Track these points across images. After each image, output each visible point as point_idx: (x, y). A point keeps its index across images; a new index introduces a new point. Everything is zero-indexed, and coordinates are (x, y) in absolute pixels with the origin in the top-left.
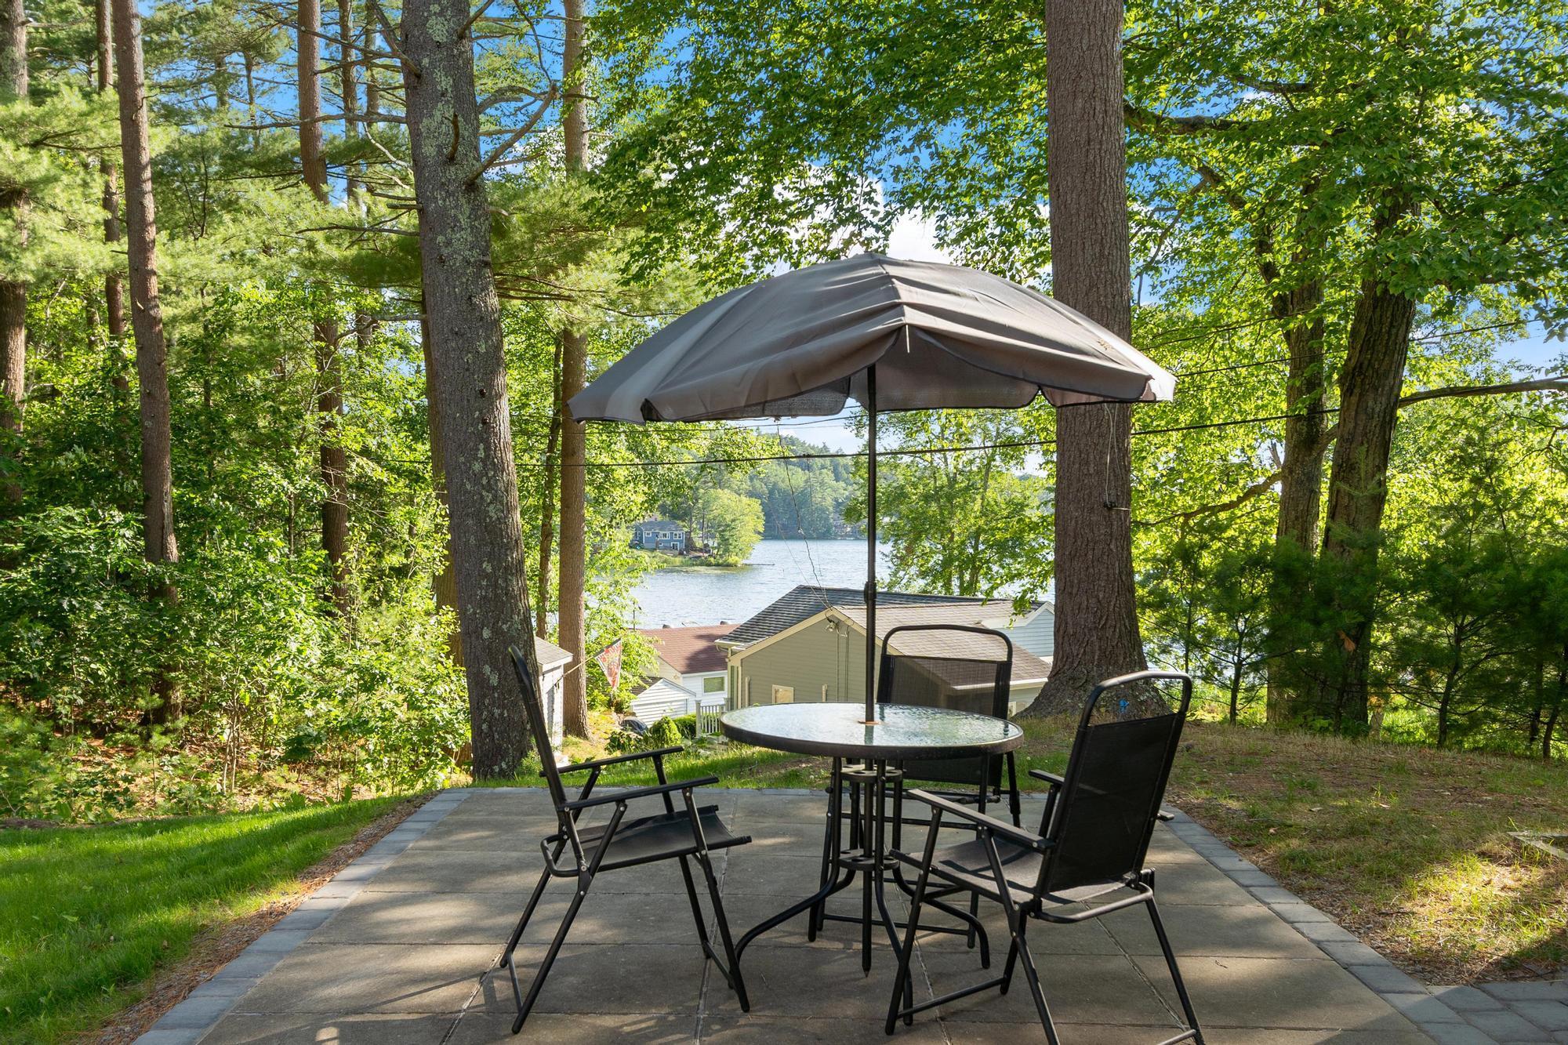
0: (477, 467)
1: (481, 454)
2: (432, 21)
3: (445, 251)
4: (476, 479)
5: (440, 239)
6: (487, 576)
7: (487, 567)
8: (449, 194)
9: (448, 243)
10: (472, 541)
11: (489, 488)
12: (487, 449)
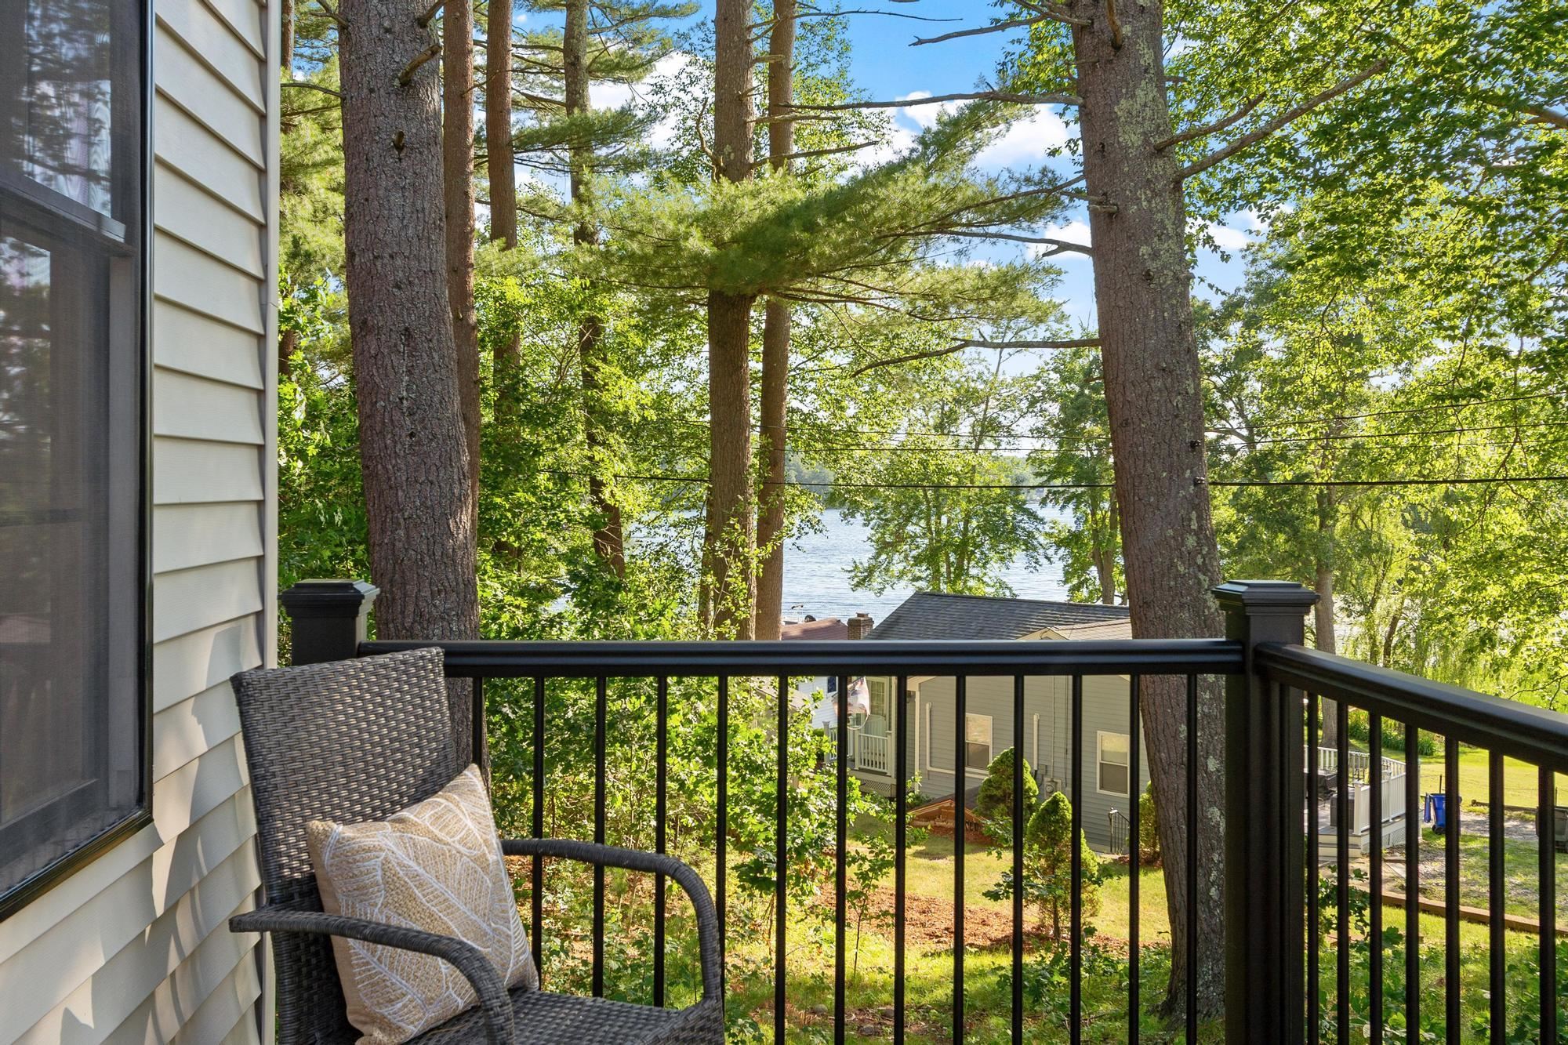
0: (1191, 541)
3: (1153, 266)
5: (1144, 250)
8: (1155, 194)
9: (1155, 255)
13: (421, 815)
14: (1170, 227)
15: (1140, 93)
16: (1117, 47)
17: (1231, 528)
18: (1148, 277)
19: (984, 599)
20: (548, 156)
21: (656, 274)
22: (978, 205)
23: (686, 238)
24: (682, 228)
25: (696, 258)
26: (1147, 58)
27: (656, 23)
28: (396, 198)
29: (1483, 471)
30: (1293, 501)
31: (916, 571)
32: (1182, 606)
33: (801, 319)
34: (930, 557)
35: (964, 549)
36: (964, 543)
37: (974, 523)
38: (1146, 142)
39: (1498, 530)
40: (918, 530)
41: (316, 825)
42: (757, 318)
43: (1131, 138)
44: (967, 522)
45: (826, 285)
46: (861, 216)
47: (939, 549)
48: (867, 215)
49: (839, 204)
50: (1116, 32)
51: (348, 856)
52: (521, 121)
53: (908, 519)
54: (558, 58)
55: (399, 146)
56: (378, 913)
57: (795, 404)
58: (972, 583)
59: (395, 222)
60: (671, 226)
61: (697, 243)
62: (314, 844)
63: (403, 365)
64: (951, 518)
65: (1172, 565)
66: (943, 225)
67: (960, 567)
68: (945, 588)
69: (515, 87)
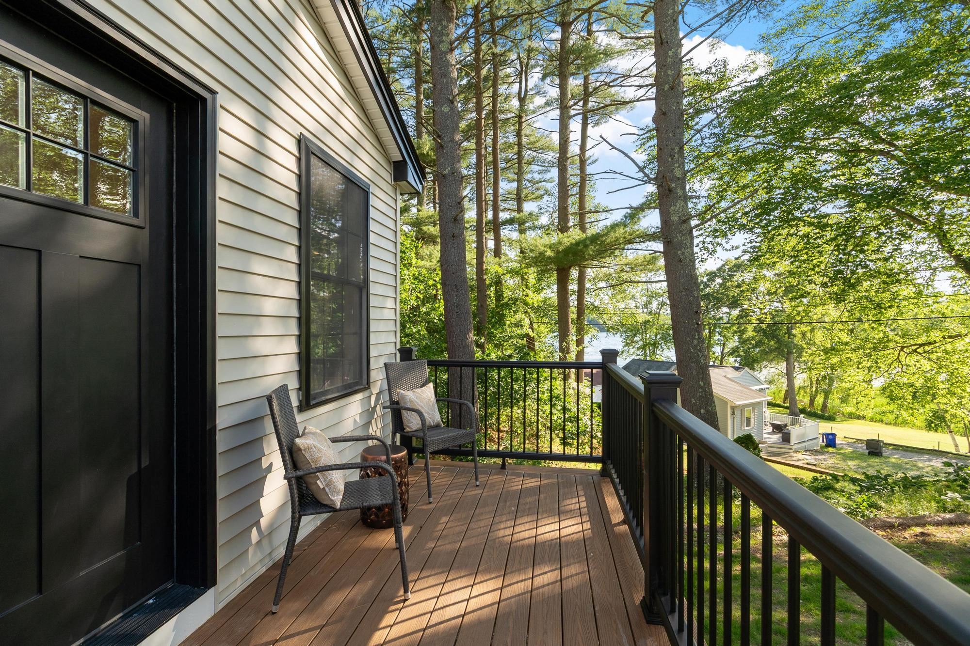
0: (695, 342)
1: (697, 337)
2: (676, 170)
3: (682, 257)
4: (695, 347)
5: (679, 252)
6: (701, 387)
7: (701, 383)
8: (683, 235)
9: (683, 254)
10: (694, 372)
11: (700, 351)
12: (698, 335)
13: (419, 390)
14: (688, 244)
15: (678, 204)
16: (670, 191)
17: (753, 339)
18: (680, 260)
19: (663, 362)
20: (511, 227)
21: (540, 261)
22: (639, 237)
23: (546, 252)
24: (545, 249)
25: (549, 257)
26: (680, 193)
27: (544, 183)
28: (453, 250)
29: (832, 319)
30: (777, 329)
31: (638, 352)
32: (692, 362)
33: (590, 273)
34: (643, 348)
35: (655, 345)
36: (655, 343)
37: (658, 337)
38: (680, 219)
39: (837, 339)
40: (639, 339)
41: (398, 390)
42: (574, 273)
43: (675, 218)
44: (656, 336)
45: (595, 263)
46: (602, 242)
47: (646, 345)
48: (605, 241)
49: (595, 238)
50: (669, 186)
51: (403, 397)
52: (503, 216)
53: (635, 335)
54: (514, 197)
55: (453, 237)
56: (409, 406)
57: (588, 300)
58: (658, 356)
59: (452, 257)
60: (542, 248)
61: (549, 253)
62: (398, 393)
63: (455, 294)
64: (650, 335)
65: (689, 349)
66: (630, 242)
67: (654, 351)
68: (648, 358)
69: (502, 205)
